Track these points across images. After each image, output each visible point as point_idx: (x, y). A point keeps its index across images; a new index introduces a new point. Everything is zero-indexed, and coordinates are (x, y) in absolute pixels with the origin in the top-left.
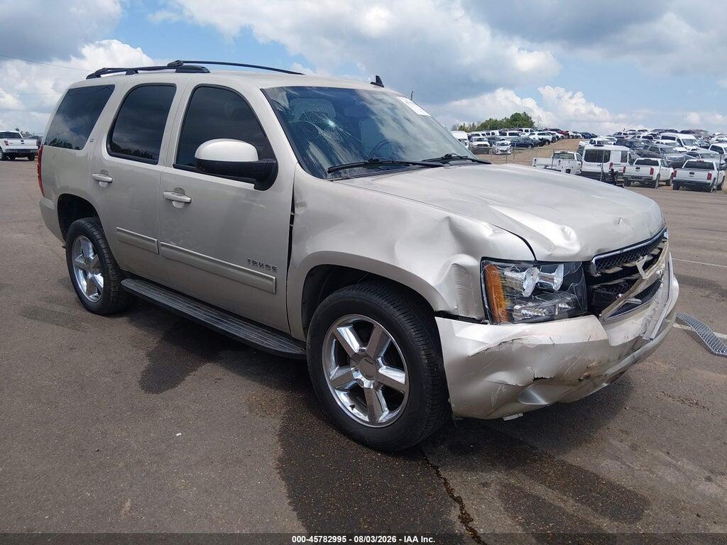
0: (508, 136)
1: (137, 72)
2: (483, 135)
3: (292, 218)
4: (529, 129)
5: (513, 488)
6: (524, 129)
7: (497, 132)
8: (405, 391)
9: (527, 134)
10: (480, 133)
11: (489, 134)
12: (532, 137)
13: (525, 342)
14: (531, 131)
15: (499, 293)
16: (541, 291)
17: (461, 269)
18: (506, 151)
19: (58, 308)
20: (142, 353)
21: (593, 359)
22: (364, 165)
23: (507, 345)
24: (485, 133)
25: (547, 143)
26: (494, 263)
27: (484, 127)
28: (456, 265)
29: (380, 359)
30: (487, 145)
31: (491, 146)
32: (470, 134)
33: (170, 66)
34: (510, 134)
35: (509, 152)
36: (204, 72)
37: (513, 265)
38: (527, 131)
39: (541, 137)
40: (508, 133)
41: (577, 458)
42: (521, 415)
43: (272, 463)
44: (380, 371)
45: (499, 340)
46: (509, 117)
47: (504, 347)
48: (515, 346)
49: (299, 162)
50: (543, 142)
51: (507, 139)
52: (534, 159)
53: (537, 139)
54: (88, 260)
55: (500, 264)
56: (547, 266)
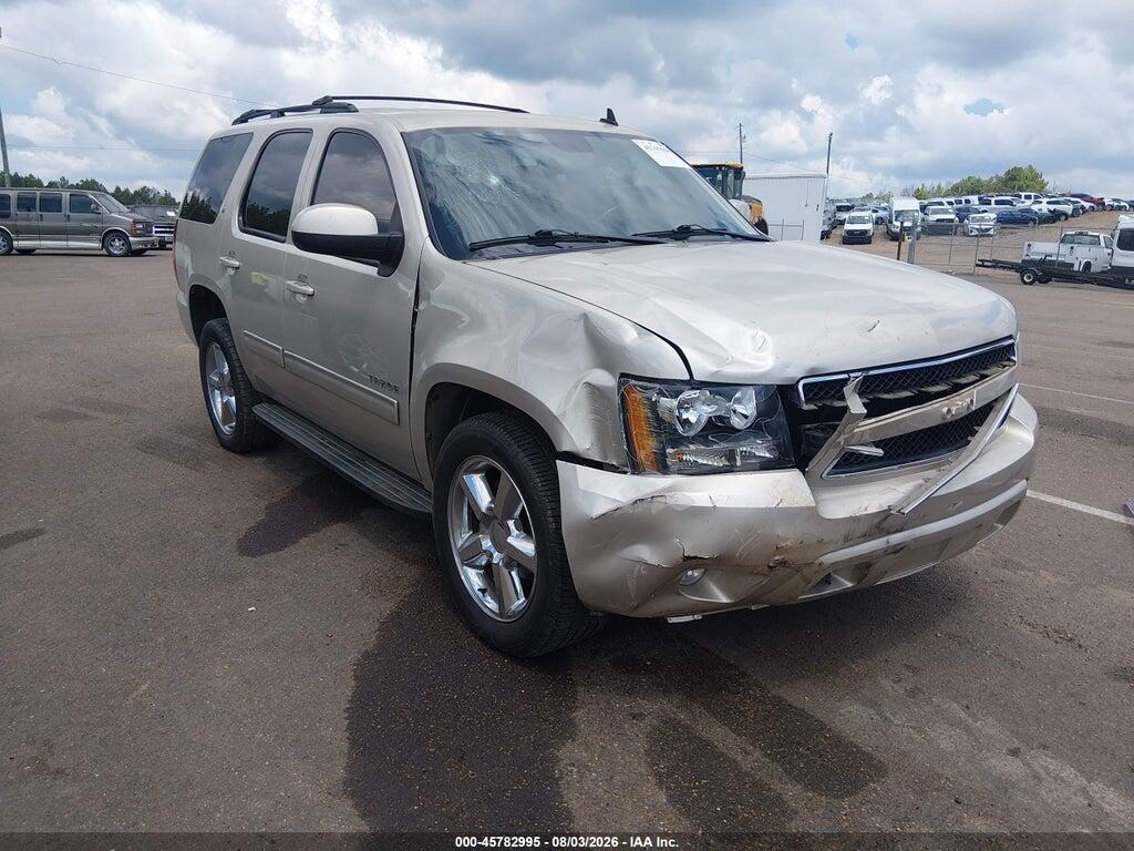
0: (993, 205)
1: (283, 115)
2: (950, 203)
3: (415, 315)
4: (1033, 194)
5: (675, 724)
6: (1023, 194)
7: (974, 199)
8: (533, 568)
9: (1028, 202)
10: (944, 200)
11: (960, 202)
12: (1035, 208)
13: (670, 501)
14: (1036, 197)
15: (640, 427)
16: (717, 429)
17: (595, 391)
18: (988, 230)
19: (186, 441)
20: (262, 504)
21: (787, 534)
22: (529, 240)
23: (645, 505)
24: (952, 200)
25: (1063, 218)
26: (633, 382)
27: (955, 190)
28: (588, 384)
29: (511, 523)
30: (952, 220)
31: (961, 221)
32: (926, 202)
33: (316, 105)
34: (997, 203)
35: (991, 232)
36: (350, 112)
37: (658, 386)
38: (1028, 197)
39: (1052, 207)
40: (993, 200)
41: (804, 696)
42: (698, 617)
43: (354, 655)
44: (510, 540)
45: (634, 496)
46: (1002, 174)
47: (640, 508)
48: (656, 507)
49: (430, 236)
50: (1055, 217)
51: (992, 211)
52: (1027, 243)
53: (1045, 211)
54: (222, 376)
55: (641, 383)
56: (722, 389)
